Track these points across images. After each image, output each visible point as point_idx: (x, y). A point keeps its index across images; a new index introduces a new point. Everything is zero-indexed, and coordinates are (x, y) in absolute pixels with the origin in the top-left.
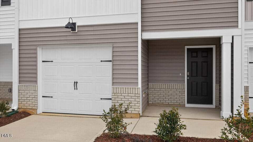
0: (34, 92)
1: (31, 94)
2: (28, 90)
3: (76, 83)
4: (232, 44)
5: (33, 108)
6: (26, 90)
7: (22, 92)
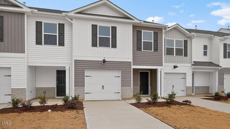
0: (83, 91)
1: (81, 92)
2: (80, 90)
3: (103, 86)
4: (161, 72)
5: (83, 99)
6: (78, 90)
7: (76, 91)
